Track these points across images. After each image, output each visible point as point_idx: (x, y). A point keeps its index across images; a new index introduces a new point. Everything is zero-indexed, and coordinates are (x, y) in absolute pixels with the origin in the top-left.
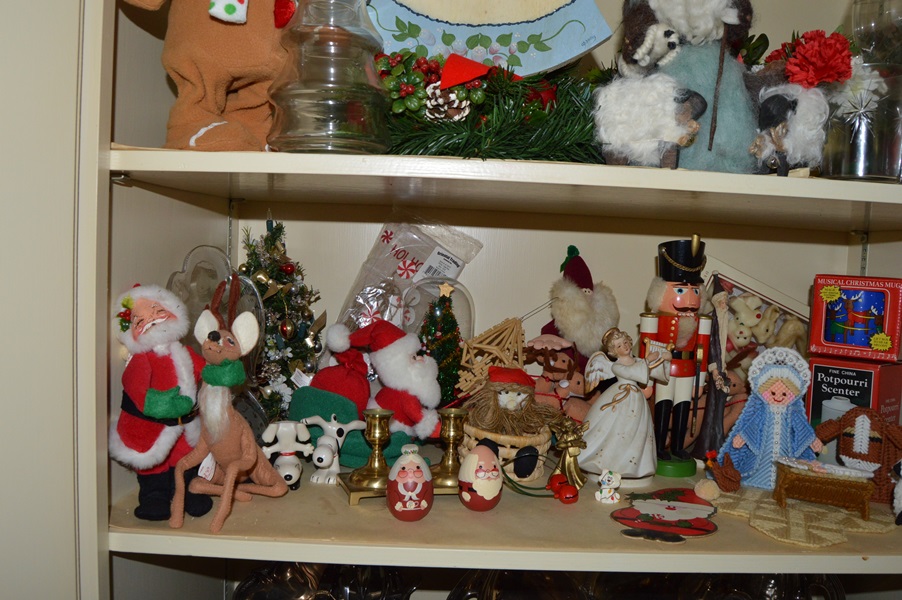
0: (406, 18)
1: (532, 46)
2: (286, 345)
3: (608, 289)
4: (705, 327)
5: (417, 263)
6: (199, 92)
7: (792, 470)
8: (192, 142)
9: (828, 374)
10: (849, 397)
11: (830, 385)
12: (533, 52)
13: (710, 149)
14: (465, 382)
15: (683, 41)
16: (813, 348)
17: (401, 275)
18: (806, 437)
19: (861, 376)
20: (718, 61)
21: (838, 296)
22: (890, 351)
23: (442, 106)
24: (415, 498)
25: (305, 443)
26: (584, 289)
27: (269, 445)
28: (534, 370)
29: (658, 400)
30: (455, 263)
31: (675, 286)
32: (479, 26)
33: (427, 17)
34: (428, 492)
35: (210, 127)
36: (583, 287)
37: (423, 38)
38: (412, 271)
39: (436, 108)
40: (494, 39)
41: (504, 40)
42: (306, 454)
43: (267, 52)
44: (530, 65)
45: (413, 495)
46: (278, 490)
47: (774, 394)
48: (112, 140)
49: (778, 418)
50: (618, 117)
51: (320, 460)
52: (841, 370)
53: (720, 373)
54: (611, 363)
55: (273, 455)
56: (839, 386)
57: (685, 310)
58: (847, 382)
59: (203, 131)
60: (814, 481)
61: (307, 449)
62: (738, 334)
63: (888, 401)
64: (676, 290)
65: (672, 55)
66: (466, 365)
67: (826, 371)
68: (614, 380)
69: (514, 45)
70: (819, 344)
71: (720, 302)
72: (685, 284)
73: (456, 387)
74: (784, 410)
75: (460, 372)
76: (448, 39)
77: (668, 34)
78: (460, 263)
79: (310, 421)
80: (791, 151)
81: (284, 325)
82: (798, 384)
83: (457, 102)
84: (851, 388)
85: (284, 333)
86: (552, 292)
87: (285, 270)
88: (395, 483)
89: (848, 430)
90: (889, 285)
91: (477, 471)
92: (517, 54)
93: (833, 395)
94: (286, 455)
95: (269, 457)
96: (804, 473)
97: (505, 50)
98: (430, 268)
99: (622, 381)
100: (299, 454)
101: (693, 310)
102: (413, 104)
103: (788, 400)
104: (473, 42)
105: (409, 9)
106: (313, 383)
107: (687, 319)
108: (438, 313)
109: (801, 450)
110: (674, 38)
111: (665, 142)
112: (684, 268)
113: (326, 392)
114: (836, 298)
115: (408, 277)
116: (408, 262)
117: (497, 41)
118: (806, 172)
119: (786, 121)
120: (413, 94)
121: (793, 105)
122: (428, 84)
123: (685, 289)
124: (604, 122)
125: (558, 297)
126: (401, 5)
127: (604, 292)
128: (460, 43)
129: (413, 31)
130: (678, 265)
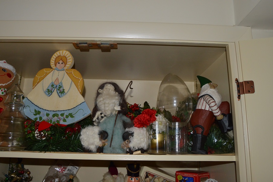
0: (37, 109)
1: (69, 116)
5: (65, 168)
12: (70, 118)
13: (110, 146)
17: (60, 172)
23: (39, 136)
31: (130, 177)
32: (56, 111)
33: (43, 109)
37: (41, 115)
38: (64, 170)
40: (59, 115)
41: (62, 115)
50: (85, 139)
64: (130, 179)
69: (65, 116)
71: (147, 181)
76: (48, 115)
77: (101, 114)
80: (132, 148)
83: (44, 134)
87: (21, 173)
92: (66, 119)
97: (62, 118)
98: (69, 169)
102: (31, 136)
104: (54, 116)
105: (38, 107)
110: (103, 115)
112: (133, 172)
114: (181, 179)
115: (62, 172)
116: (62, 168)
117: (60, 115)
118: (139, 152)
119: (128, 139)
120: (31, 133)
121: (132, 134)
122: (36, 130)
123: (133, 179)
124: (82, 139)
125: (105, 178)
126: (36, 106)
127: (121, 176)
128: (51, 116)
129: (39, 113)
130: (130, 171)
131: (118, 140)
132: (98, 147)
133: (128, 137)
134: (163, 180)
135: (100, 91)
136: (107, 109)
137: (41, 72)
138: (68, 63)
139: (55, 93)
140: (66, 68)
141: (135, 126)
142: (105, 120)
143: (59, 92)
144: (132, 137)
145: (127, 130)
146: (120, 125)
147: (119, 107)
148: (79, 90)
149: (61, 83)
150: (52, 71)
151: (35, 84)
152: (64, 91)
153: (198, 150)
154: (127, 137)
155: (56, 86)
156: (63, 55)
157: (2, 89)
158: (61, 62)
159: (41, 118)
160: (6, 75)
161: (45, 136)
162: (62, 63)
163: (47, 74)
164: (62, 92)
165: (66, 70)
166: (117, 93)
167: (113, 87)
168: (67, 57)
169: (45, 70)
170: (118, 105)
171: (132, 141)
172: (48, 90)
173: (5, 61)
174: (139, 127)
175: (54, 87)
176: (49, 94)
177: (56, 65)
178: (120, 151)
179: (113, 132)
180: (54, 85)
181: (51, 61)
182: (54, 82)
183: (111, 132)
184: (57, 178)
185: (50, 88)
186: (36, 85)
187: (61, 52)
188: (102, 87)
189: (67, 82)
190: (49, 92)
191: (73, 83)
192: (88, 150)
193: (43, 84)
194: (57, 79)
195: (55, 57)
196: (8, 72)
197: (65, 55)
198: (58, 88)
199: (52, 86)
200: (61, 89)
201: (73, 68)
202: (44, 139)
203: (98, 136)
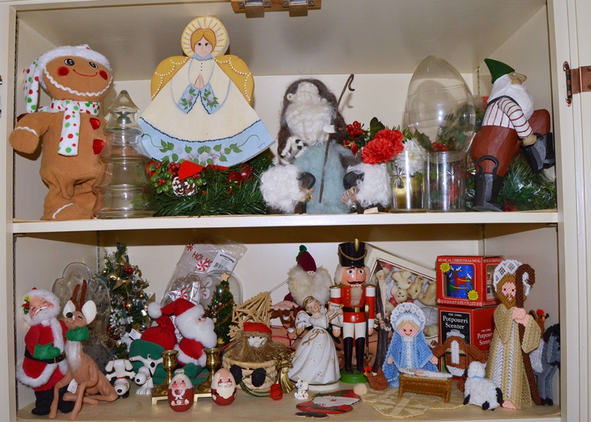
0: (167, 140)
1: (232, 150)
2: (129, 315)
3: (326, 270)
4: (370, 292)
5: (209, 262)
6: (58, 190)
7: (404, 375)
8: (54, 217)
9: (448, 317)
10: (459, 329)
11: (449, 323)
12: (232, 153)
13: (320, 201)
14: (234, 332)
15: (305, 145)
16: (439, 301)
17: (200, 269)
18: (427, 355)
19: (465, 316)
20: (324, 153)
22: (478, 301)
23: (181, 188)
24: (181, 398)
25: (130, 371)
26: (309, 272)
27: (110, 373)
28: (277, 322)
29: (344, 338)
30: (231, 260)
31: (347, 269)
32: (204, 141)
33: (177, 139)
34: (189, 394)
35: (63, 207)
36: (308, 270)
37: (175, 150)
38: (207, 266)
39: (178, 190)
40: (212, 149)
41: (218, 148)
42: (131, 378)
43: (91, 167)
44: (233, 160)
45: (180, 397)
46: (112, 398)
47: (405, 330)
48: (14, 217)
49: (409, 345)
50: (271, 189)
51: (138, 380)
52: (454, 313)
53: (383, 319)
54: (309, 317)
55: (112, 378)
56: (454, 323)
57: (354, 283)
58: (458, 320)
59: (59, 210)
60: (415, 381)
61: (132, 375)
62: (398, 294)
63: (484, 331)
64: (348, 271)
65: (302, 152)
66: (236, 322)
67: (446, 314)
68: (311, 327)
69: (223, 150)
70: (442, 298)
71: (380, 276)
72: (354, 268)
73: (228, 335)
74: (412, 340)
75: (230, 326)
76: (188, 150)
77: (297, 141)
78: (234, 260)
79: (134, 359)
80: (362, 201)
81: (126, 304)
82: (418, 324)
83: (189, 185)
84: (460, 324)
85: (127, 308)
86: (289, 274)
87: (127, 272)
88: (171, 390)
89: (448, 350)
90: (475, 261)
91: (219, 382)
92: (225, 155)
93: (451, 329)
94: (120, 378)
95: (110, 380)
96: (410, 377)
97: (218, 153)
99: (315, 328)
100: (127, 378)
101: (359, 283)
102: (166, 189)
103: (414, 334)
104: (201, 150)
105: (167, 135)
106: (142, 338)
107: (356, 288)
108: (221, 291)
109: (424, 363)
110: (300, 144)
112: (352, 259)
113: (153, 343)
114: (448, 270)
115: (204, 270)
116: (204, 261)
117: (214, 149)
118: (375, 209)
119: (356, 185)
120: (165, 183)
121: (361, 176)
122: (173, 178)
123: (353, 271)
124: (264, 191)
125: (293, 277)
126: (163, 133)
127: (322, 272)
128: (194, 151)
129: (170, 146)
130: (348, 257)
132: (297, 203)
133: (355, 182)
134: (410, 275)
135: (290, 97)
136: (309, 130)
137: (164, 64)
138: (218, 44)
139: (198, 106)
140: (215, 54)
141: (366, 162)
142: (306, 153)
143: (205, 103)
144: (361, 182)
145: (350, 169)
146: (334, 161)
147: (333, 126)
148: (246, 98)
149: (209, 84)
150: (186, 62)
151: (155, 91)
152: (217, 100)
153: (486, 204)
154: (351, 181)
155: (200, 92)
156: (207, 27)
157: (94, 103)
158: (203, 41)
159: (175, 157)
160: (99, 74)
161: (191, 189)
162: (206, 44)
163: (177, 69)
164: (211, 103)
165: (216, 57)
166: (324, 100)
167: (316, 88)
168: (214, 30)
169: (172, 61)
170: (330, 123)
171: (361, 189)
172: (184, 100)
173: (87, 46)
174: (373, 163)
175: (194, 95)
176: (186, 108)
177: (193, 50)
178: (337, 209)
179: (323, 174)
180: (194, 90)
181: (183, 40)
182: (193, 83)
183: (320, 174)
184: (195, 280)
185: (187, 97)
186: (159, 91)
187: (201, 20)
188: (293, 88)
189: (220, 82)
190: (187, 104)
191: (233, 84)
192: (278, 210)
193: (172, 89)
194: (200, 78)
195: (190, 33)
196: (100, 69)
197: (211, 27)
198: (203, 95)
199: (191, 91)
200: (210, 97)
201: (228, 53)
202: (190, 194)
203: (297, 181)
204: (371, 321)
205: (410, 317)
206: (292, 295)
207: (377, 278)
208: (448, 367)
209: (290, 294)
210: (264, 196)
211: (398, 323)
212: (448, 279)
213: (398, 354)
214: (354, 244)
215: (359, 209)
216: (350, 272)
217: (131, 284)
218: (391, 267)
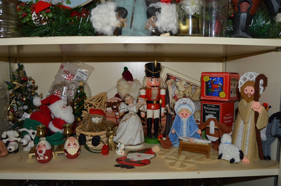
2: (25, 105)
3: (138, 81)
4: (163, 92)
5: (73, 76)
7: (183, 141)
9: (207, 107)
10: (213, 114)
11: (208, 110)
13: (131, 28)
14: (84, 114)
16: (202, 98)
17: (68, 79)
18: (195, 129)
19: (217, 107)
21: (209, 79)
22: (226, 98)
23: (37, 19)
24: (42, 155)
25: (18, 137)
27: (5, 139)
29: (147, 118)
30: (85, 74)
36: (128, 81)
38: (72, 78)
42: (19, 141)
44: (75, 3)
45: (42, 154)
47: (183, 114)
50: (97, 19)
51: (22, 143)
52: (210, 105)
53: (170, 108)
54: (127, 106)
55: (7, 142)
56: (210, 110)
57: (154, 86)
58: (213, 109)
60: (189, 145)
61: (19, 140)
62: (178, 94)
63: (227, 115)
64: (150, 80)
66: (87, 109)
67: (206, 105)
68: (128, 112)
70: (204, 96)
71: (169, 83)
72: (153, 78)
73: (81, 116)
74: (187, 120)
75: (83, 111)
78: (87, 74)
80: (159, 27)
81: (23, 98)
82: (191, 110)
83: (43, 17)
84: (214, 111)
85: (23, 101)
86: (117, 82)
87: (24, 80)
89: (208, 126)
90: (224, 75)
91: (68, 145)
93: (208, 114)
94: (12, 142)
95: (5, 143)
96: (186, 142)
98: (77, 77)
99: (130, 112)
100: (16, 141)
101: (157, 86)
102: (28, 20)
103: (188, 116)
106: (31, 117)
107: (154, 90)
108: (79, 91)
109: (193, 133)
111: (113, 27)
112: (153, 72)
113: (35, 121)
114: (208, 80)
115: (70, 80)
116: (70, 75)
118: (168, 34)
119: (155, 15)
121: (159, 10)
122: (33, 12)
123: (153, 80)
125: (119, 84)
127: (136, 82)
130: (150, 71)
131: (140, 19)
132: (115, 28)
133: (155, 13)
134: (186, 83)
141: (162, 2)
144: (159, 14)
145: (152, 5)
146: (141, 1)
153: (241, 33)
154: (151, 13)
161: (45, 20)
171: (159, 18)
178: (143, 34)
179: (133, 9)
183: (131, 10)
184: (65, 86)
192: (102, 34)
202: (44, 24)
203: (115, 13)
204: (163, 109)
205: (186, 107)
206: (119, 94)
207: (167, 85)
208: (207, 136)
209: (118, 93)
210: (93, 24)
211: (179, 110)
212: (207, 86)
213: (178, 128)
214: (154, 63)
215: (157, 33)
216: (152, 80)
217: (26, 86)
218: (175, 78)
